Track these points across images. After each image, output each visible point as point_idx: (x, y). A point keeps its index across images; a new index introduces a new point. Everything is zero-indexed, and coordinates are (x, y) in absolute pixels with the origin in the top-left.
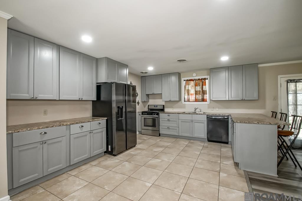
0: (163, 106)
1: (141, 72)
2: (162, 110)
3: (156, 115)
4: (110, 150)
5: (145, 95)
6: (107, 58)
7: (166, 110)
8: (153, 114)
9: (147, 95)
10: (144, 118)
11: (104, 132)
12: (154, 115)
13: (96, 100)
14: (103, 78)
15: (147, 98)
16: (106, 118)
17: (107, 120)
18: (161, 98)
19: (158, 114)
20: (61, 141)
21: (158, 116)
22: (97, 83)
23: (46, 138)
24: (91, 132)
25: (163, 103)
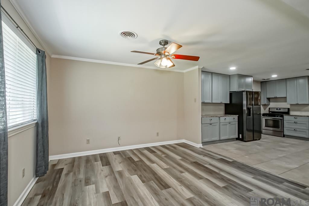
0: (289, 109)
1: (263, 79)
2: (288, 113)
3: (280, 117)
4: (241, 137)
5: (266, 99)
6: (238, 74)
7: (292, 113)
8: (276, 116)
9: (267, 98)
10: (266, 119)
11: (236, 125)
12: (278, 117)
13: (229, 103)
14: (235, 88)
15: (268, 101)
16: (238, 115)
17: (238, 117)
18: (286, 101)
19: (282, 116)
21: (282, 118)
22: (230, 92)
24: (230, 123)
25: (289, 106)
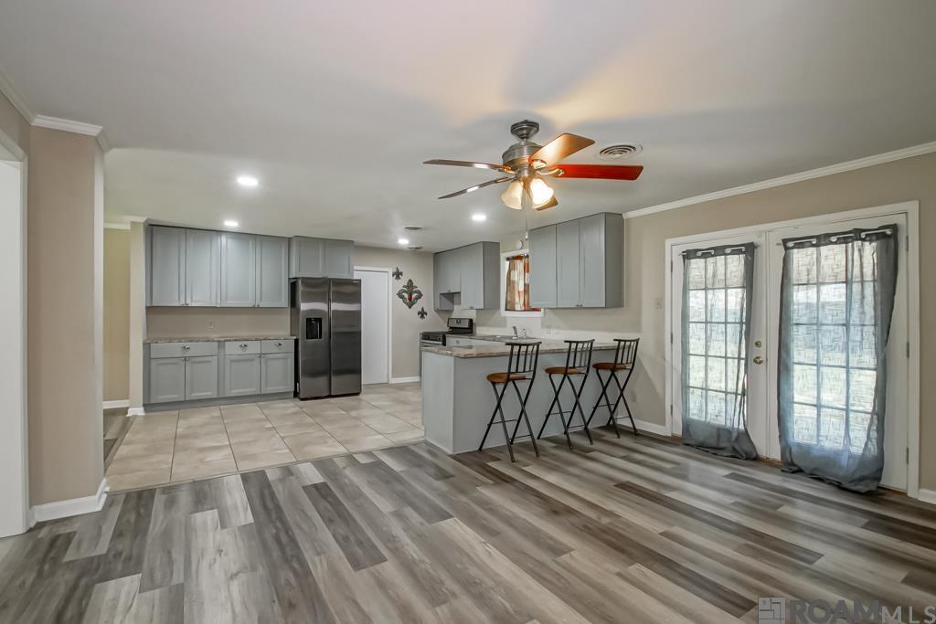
0: (471, 320)
2: (466, 331)
4: (298, 390)
5: (439, 296)
7: (480, 331)
9: (442, 295)
11: (289, 360)
13: (287, 306)
15: (447, 301)
16: (295, 338)
19: (444, 339)
20: (209, 362)
22: (290, 279)
23: (189, 354)
24: (261, 355)
